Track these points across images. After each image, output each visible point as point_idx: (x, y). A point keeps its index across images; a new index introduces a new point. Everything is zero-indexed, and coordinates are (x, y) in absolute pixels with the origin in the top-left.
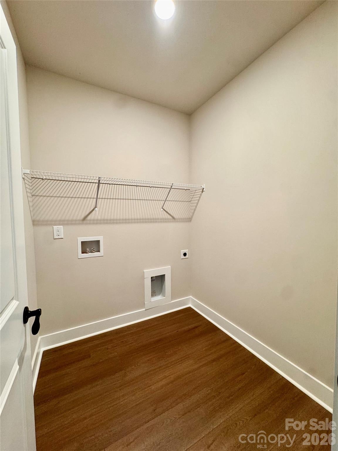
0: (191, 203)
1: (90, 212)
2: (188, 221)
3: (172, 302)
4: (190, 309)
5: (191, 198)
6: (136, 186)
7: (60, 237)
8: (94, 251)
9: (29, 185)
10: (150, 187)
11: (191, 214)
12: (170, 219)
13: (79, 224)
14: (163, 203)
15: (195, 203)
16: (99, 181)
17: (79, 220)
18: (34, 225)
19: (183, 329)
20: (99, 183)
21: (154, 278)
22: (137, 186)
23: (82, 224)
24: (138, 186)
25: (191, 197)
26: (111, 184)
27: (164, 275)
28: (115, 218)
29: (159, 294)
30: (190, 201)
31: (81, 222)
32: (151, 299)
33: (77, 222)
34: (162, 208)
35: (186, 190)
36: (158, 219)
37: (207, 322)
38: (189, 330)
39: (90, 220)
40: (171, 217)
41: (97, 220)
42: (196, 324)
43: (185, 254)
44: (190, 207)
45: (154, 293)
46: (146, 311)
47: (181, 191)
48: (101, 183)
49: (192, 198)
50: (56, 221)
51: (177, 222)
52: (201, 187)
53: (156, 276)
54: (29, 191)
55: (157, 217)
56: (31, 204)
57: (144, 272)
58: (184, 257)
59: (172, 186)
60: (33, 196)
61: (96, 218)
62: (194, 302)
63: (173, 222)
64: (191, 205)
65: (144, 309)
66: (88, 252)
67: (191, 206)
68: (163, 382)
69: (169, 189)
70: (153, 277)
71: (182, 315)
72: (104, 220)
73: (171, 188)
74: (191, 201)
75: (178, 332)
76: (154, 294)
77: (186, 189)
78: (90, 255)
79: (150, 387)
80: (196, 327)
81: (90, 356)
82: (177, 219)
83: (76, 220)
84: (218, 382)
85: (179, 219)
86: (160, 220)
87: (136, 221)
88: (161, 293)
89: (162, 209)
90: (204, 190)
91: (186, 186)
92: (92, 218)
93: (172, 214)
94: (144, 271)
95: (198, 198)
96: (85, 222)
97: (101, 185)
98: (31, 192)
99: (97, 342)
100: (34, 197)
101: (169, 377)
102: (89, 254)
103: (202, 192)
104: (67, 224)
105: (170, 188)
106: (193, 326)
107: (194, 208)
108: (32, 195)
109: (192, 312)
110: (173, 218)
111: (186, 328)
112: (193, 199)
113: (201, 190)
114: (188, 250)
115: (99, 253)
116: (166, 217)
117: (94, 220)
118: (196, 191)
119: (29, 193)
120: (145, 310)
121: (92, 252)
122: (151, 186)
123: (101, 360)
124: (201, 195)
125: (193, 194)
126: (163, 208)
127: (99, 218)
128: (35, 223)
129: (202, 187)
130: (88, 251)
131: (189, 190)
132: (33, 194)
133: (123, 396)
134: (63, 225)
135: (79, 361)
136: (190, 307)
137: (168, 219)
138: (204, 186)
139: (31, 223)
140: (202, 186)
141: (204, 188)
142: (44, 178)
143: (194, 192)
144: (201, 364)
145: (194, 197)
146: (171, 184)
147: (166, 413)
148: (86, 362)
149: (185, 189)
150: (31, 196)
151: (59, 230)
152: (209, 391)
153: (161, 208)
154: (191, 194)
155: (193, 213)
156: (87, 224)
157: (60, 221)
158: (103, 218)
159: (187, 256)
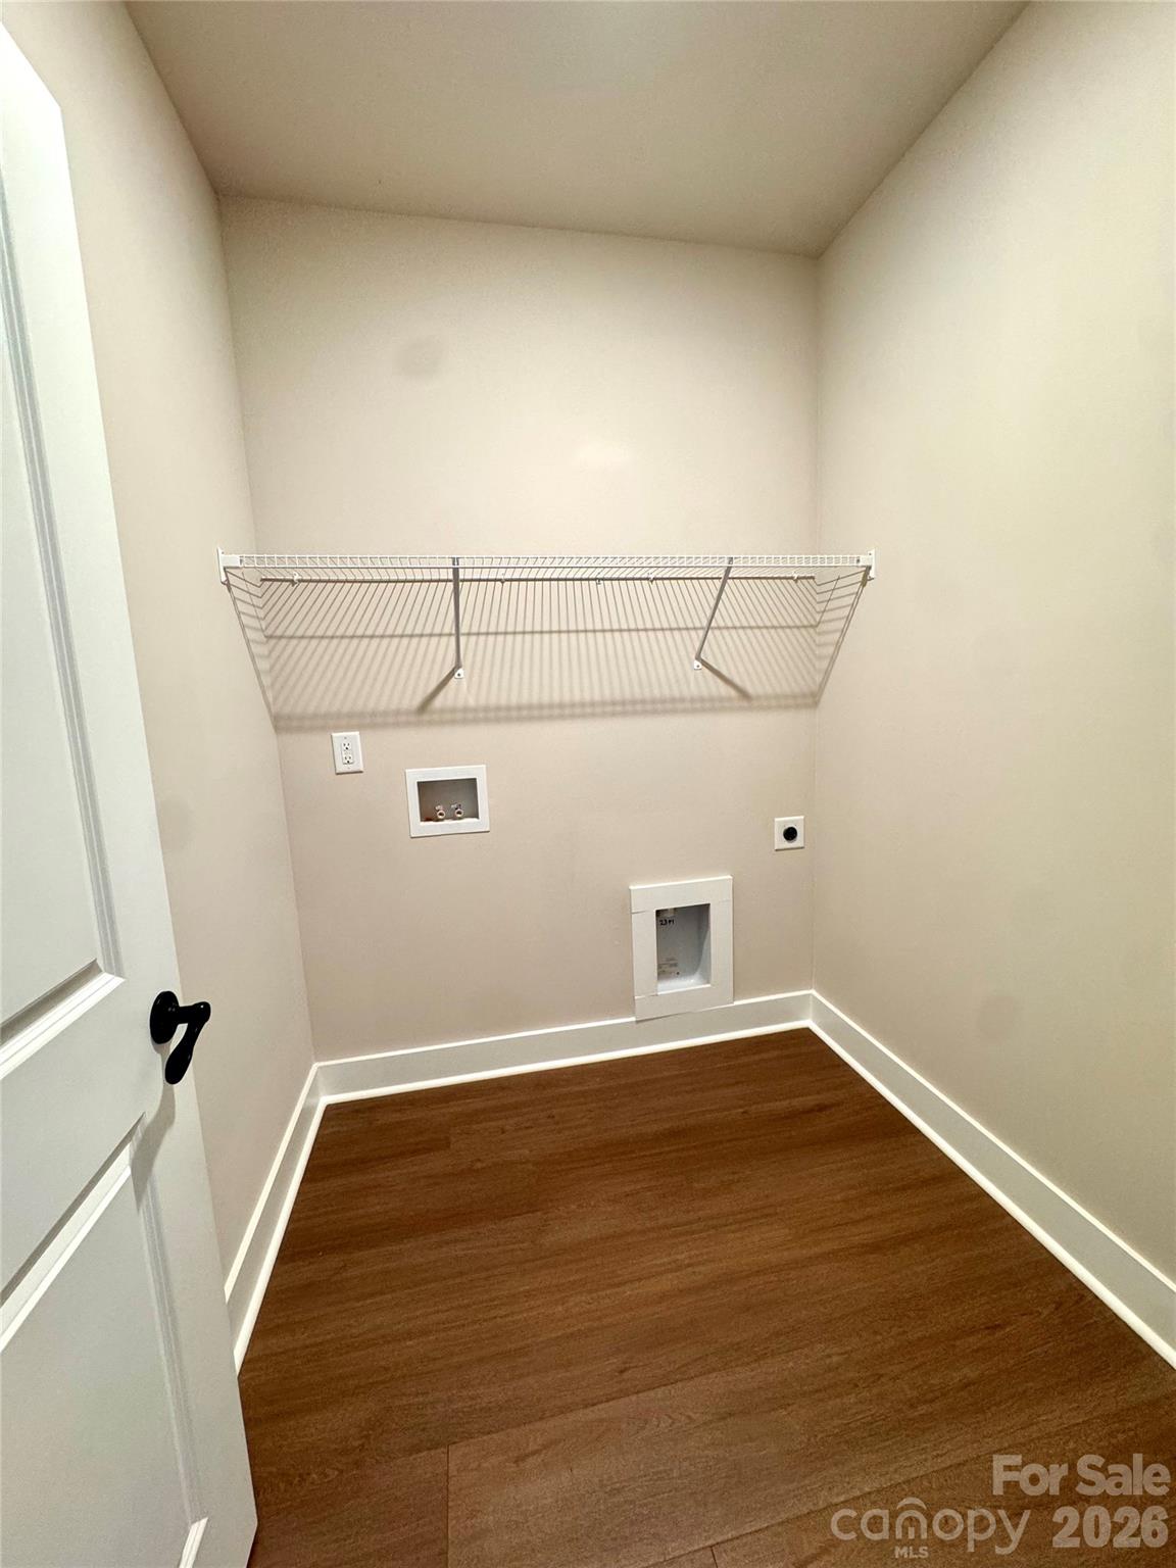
0: (819, 634)
1: (438, 683)
2: (807, 706)
3: (737, 1003)
4: (806, 1034)
5: (818, 613)
6: (595, 579)
7: (352, 768)
8: (459, 813)
9: (254, 605)
10: (647, 579)
11: (818, 678)
12: (730, 699)
13: (408, 724)
14: (698, 636)
15: (835, 631)
16: (456, 571)
17: (408, 713)
18: (277, 729)
19: (767, 1107)
20: (456, 580)
21: (669, 916)
22: (599, 579)
23: (419, 724)
24: (603, 579)
25: (820, 607)
26: (507, 580)
27: (707, 906)
28: (525, 700)
29: (691, 971)
30: (813, 623)
31: (412, 718)
32: (656, 986)
33: (403, 718)
34: (698, 658)
35: (796, 581)
36: (682, 700)
37: (868, 1095)
38: (793, 1116)
39: (442, 711)
40: (733, 693)
41: (465, 710)
42: (825, 1098)
43: (790, 834)
44: (813, 646)
45: (667, 968)
46: (640, 1024)
47: (775, 587)
48: (464, 580)
49: (824, 611)
50: (339, 715)
51: (761, 708)
52: (858, 561)
53: (675, 909)
54: (254, 623)
55: (677, 694)
56: (263, 665)
57: (630, 890)
58: (787, 844)
59: (728, 570)
60: (269, 637)
61: (460, 703)
62: (822, 1014)
63: (741, 709)
64: (817, 638)
65: (633, 1019)
66: (440, 817)
67: (819, 646)
68: (666, 1283)
69: (718, 583)
70: (666, 910)
71: (776, 1053)
72: (486, 709)
73: (726, 577)
74: (819, 623)
75: (746, 1116)
76: (673, 968)
77: (796, 576)
78: (447, 826)
79: (621, 1289)
80: (821, 1108)
81: (448, 1145)
82: (759, 697)
83: (398, 712)
84: (876, 1333)
85: (767, 697)
86: (688, 705)
87: (609, 709)
88: (696, 970)
89: (697, 663)
90: (872, 574)
91: (797, 562)
92: (450, 703)
93: (737, 680)
94: (632, 887)
95: (846, 611)
96: (426, 717)
97: (464, 587)
98: (264, 627)
99: (478, 1104)
100: (273, 642)
101: (690, 1269)
102: (446, 822)
103: (864, 583)
104: (374, 726)
105: (722, 576)
106: (811, 1101)
107: (831, 650)
108: (266, 637)
109: (814, 1048)
110: (744, 694)
111: (782, 1105)
112: (826, 616)
113: (860, 577)
114: (802, 817)
115: (475, 820)
116: (714, 691)
117: (453, 710)
118: (841, 583)
119: (255, 629)
120: (637, 1022)
121: (455, 818)
122: (652, 577)
123: (479, 1165)
124: (858, 595)
125: (827, 596)
126: (703, 657)
127: (472, 702)
128: (282, 723)
129: (860, 564)
130: (441, 814)
131: (811, 581)
132: (269, 632)
133: (528, 1295)
134: (360, 727)
135: (415, 1152)
136: (808, 1030)
137: (721, 699)
138: (873, 555)
139: (268, 724)
140: (862, 557)
141: (869, 568)
142: (296, 578)
143: (831, 586)
144: (817, 1250)
145: (831, 605)
146: (726, 561)
147: (660, 1392)
148: (437, 1163)
149: (792, 578)
150: (265, 640)
151: (350, 747)
152: (835, 1359)
153: (694, 657)
154: (817, 597)
155: (827, 673)
156: (431, 723)
157: (350, 715)
158: (482, 702)
159: (799, 842)
